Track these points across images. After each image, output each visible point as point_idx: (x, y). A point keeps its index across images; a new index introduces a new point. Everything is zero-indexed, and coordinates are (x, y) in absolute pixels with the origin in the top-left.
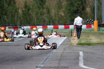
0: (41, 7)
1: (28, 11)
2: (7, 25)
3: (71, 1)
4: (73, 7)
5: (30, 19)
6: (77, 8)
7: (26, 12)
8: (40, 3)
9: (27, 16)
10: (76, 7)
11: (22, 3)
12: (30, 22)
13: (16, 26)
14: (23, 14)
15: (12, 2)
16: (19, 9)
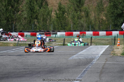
0: (78, 9)
1: (62, 15)
2: (38, 31)
3: (115, 2)
4: (117, 10)
5: (65, 23)
6: (122, 10)
7: (60, 15)
8: (77, 5)
9: (62, 20)
10: (120, 9)
11: (55, 5)
12: (65, 27)
13: (49, 31)
14: (57, 17)
15: (44, 4)
16: (52, 11)
